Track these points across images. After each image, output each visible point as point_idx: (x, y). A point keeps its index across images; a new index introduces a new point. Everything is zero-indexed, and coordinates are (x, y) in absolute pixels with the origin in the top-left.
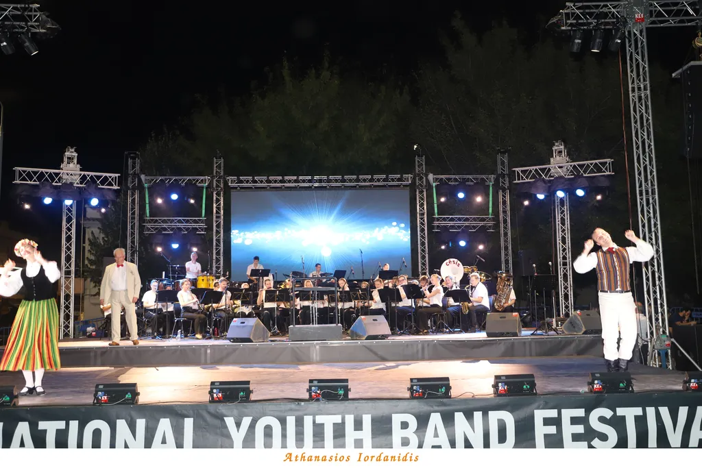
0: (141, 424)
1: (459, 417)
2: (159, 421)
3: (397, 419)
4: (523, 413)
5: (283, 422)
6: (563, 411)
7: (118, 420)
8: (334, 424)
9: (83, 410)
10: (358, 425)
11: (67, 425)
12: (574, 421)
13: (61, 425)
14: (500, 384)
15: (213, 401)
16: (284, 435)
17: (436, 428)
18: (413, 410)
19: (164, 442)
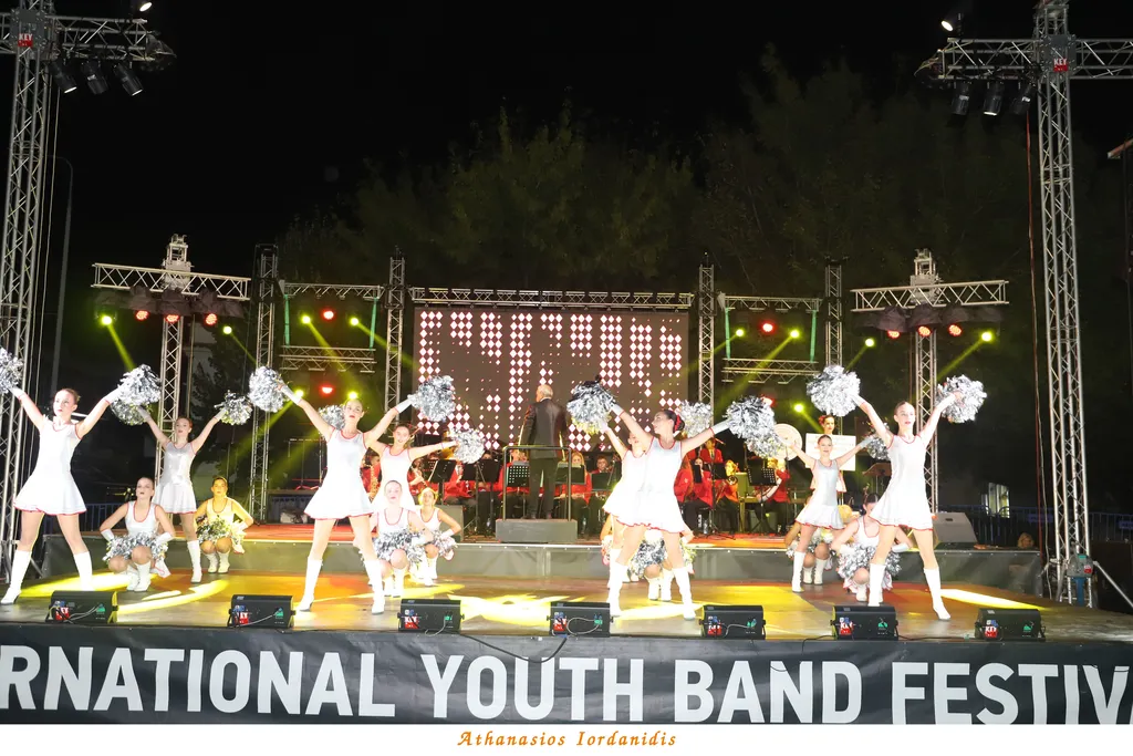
0: (296, 659)
2: (322, 657)
3: (682, 668)
4: (873, 668)
5: (510, 665)
6: (937, 666)
7: (262, 653)
8: (587, 671)
9: (211, 635)
10: (624, 675)
11: (187, 655)
12: (953, 681)
13: (178, 655)
14: (842, 619)
15: (403, 629)
16: (511, 687)
17: (741, 684)
18: (709, 656)
19: (330, 688)
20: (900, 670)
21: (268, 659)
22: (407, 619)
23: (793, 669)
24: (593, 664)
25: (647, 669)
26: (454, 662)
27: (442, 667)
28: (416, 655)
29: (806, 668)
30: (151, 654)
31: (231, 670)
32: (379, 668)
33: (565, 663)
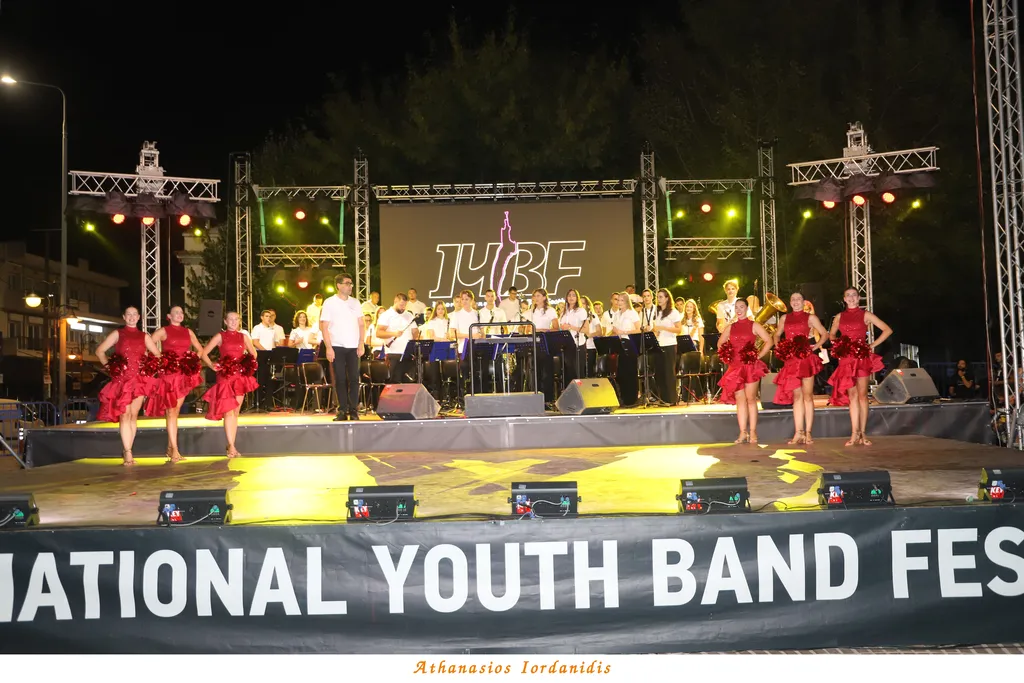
0: (236, 556)
1: (765, 544)
2: (265, 551)
3: (660, 548)
4: (871, 537)
5: (470, 552)
6: (941, 532)
7: (198, 551)
8: (555, 556)
9: (142, 534)
10: (596, 558)
11: (117, 558)
12: (959, 548)
13: (107, 558)
14: (832, 489)
15: (353, 518)
16: (472, 575)
17: (725, 563)
18: (688, 533)
19: (274, 585)
20: (901, 539)
21: (204, 558)
22: (356, 510)
23: (782, 544)
24: (561, 548)
25: (623, 551)
26: (409, 553)
27: (396, 558)
28: (366, 546)
29: (796, 541)
30: (76, 558)
31: (165, 571)
32: (327, 560)
33: (531, 549)
